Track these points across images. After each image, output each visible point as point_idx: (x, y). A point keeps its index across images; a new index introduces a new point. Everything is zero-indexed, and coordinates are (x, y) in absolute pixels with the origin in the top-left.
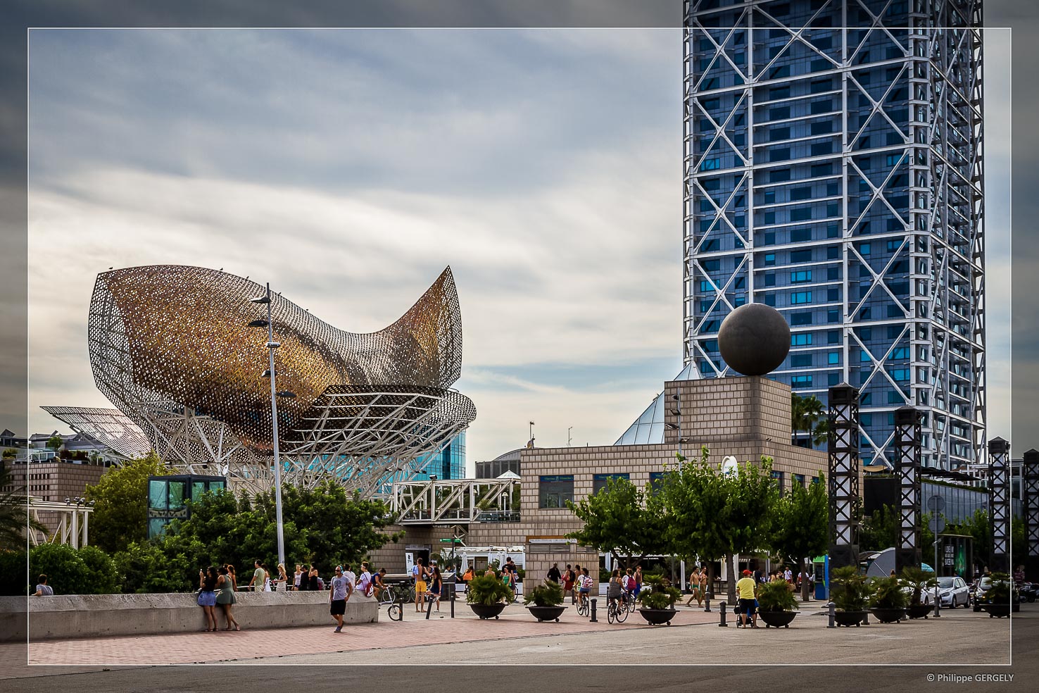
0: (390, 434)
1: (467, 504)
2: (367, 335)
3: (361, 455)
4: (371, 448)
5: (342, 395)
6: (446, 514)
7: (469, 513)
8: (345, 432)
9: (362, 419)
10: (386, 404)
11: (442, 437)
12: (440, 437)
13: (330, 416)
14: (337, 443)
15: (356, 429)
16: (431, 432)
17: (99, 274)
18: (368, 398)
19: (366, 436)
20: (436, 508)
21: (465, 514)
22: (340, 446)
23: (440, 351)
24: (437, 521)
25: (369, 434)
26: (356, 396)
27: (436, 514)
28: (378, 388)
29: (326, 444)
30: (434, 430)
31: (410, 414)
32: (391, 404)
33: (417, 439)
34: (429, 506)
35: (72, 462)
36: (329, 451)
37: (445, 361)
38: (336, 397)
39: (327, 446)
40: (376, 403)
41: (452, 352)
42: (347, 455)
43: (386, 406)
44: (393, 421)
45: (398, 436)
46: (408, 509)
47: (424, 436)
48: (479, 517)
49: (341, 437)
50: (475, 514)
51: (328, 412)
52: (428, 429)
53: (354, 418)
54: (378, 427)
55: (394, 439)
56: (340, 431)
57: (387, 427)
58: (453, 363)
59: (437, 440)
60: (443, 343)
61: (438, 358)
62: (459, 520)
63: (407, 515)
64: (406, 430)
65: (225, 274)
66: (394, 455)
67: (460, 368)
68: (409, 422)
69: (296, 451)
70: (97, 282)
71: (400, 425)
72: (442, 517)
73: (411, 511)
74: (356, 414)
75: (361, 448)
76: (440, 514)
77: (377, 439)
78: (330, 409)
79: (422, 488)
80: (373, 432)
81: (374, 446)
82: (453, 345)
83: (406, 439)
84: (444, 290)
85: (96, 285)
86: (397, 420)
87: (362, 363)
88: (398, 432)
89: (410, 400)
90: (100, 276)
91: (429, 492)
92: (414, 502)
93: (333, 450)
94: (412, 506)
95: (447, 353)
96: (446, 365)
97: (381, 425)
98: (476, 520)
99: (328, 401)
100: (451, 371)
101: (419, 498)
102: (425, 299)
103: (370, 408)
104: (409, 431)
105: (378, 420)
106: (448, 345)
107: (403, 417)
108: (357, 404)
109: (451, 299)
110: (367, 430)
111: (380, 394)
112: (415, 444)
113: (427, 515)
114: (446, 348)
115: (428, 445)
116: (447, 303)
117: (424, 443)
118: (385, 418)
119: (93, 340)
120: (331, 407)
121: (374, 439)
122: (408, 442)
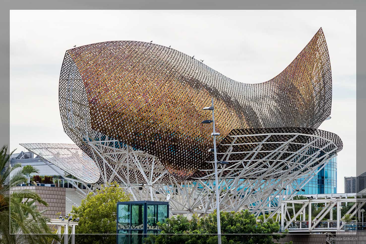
0: (277, 163)
1: (335, 218)
2: (259, 84)
3: (256, 178)
4: (263, 173)
5: (242, 136)
6: (319, 225)
7: (336, 224)
8: (244, 162)
9: (256, 153)
10: (274, 141)
11: (317, 163)
12: (315, 164)
13: (233, 151)
14: (238, 171)
15: (252, 159)
16: (308, 161)
17: (67, 51)
18: (261, 137)
19: (259, 165)
20: (312, 220)
21: (333, 225)
22: (240, 173)
23: (314, 95)
24: (313, 229)
25: (261, 163)
26: (252, 137)
27: (312, 224)
28: (269, 130)
29: (230, 171)
30: (310, 159)
31: (293, 148)
32: (278, 141)
33: (297, 166)
34: (307, 219)
35: (44, 185)
36: (232, 176)
37: (319, 103)
38: (238, 138)
39: (230, 173)
40: (267, 141)
41: (324, 96)
42: (245, 178)
43: (274, 143)
44: (280, 153)
45: (283, 164)
46: (291, 221)
47: (303, 163)
48: (344, 227)
49: (241, 166)
50: (341, 224)
51: (231, 148)
52: (305, 158)
53: (251, 152)
54: (268, 158)
55: (280, 166)
56: (241, 162)
57: (275, 158)
58: (325, 103)
59: (312, 166)
60: (317, 89)
61: (313, 100)
62: (329, 229)
63: (291, 225)
64: (289, 160)
65: (154, 45)
66: (280, 178)
67: (331, 107)
68: (292, 154)
69: (208, 177)
70: (65, 56)
71: (285, 156)
72: (316, 227)
73: (294, 223)
74: (252, 150)
75: (255, 174)
76: (315, 224)
77: (268, 167)
78: (233, 146)
79: (302, 205)
80: (264, 161)
81: (265, 172)
82: (325, 90)
83: (289, 166)
84: (318, 47)
85: (64, 59)
86: (282, 153)
87: (255, 107)
88: (283, 161)
89: (292, 137)
90: (67, 52)
91: (307, 208)
92: (295, 216)
93: (235, 176)
94: (294, 218)
95: (320, 96)
96: (319, 106)
97: (270, 156)
98: (342, 229)
99: (232, 140)
100: (323, 111)
101: (300, 212)
102: (303, 55)
103: (263, 144)
104: (291, 160)
105: (268, 153)
106: (321, 90)
107: (287, 150)
108: (253, 142)
109: (323, 54)
110: (261, 161)
111: (270, 135)
112: (296, 170)
113: (306, 225)
114: (320, 92)
115: (306, 170)
116: (320, 56)
117: (302, 169)
118: (273, 152)
119: (62, 98)
120: (234, 145)
121: (265, 167)
122: (291, 169)
